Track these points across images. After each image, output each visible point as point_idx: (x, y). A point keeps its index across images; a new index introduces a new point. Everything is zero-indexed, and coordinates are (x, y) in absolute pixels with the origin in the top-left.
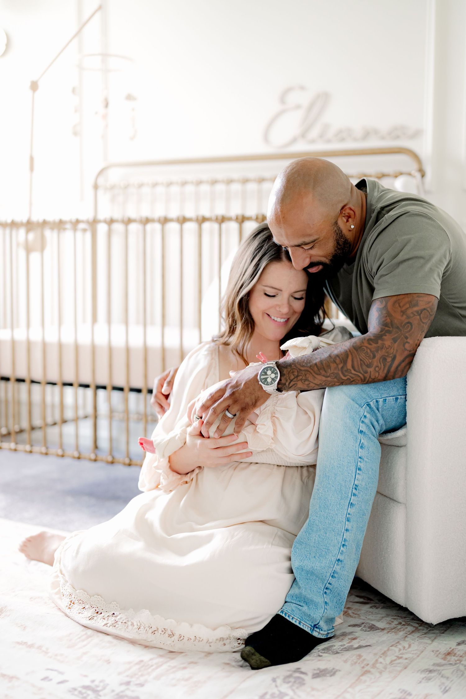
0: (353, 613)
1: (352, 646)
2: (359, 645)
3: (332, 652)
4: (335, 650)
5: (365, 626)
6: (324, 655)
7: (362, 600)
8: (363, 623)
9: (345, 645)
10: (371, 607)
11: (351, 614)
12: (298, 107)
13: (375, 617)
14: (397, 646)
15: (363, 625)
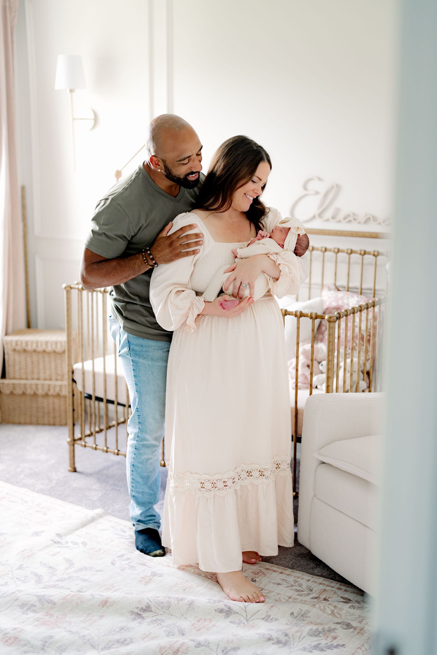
0: (338, 613)
1: (333, 644)
2: (338, 643)
3: (319, 649)
4: (321, 648)
5: (343, 624)
6: (313, 651)
7: (344, 600)
8: (343, 622)
9: (328, 643)
10: (350, 607)
11: (336, 614)
12: (317, 193)
13: (351, 618)
14: (361, 648)
15: (343, 623)
